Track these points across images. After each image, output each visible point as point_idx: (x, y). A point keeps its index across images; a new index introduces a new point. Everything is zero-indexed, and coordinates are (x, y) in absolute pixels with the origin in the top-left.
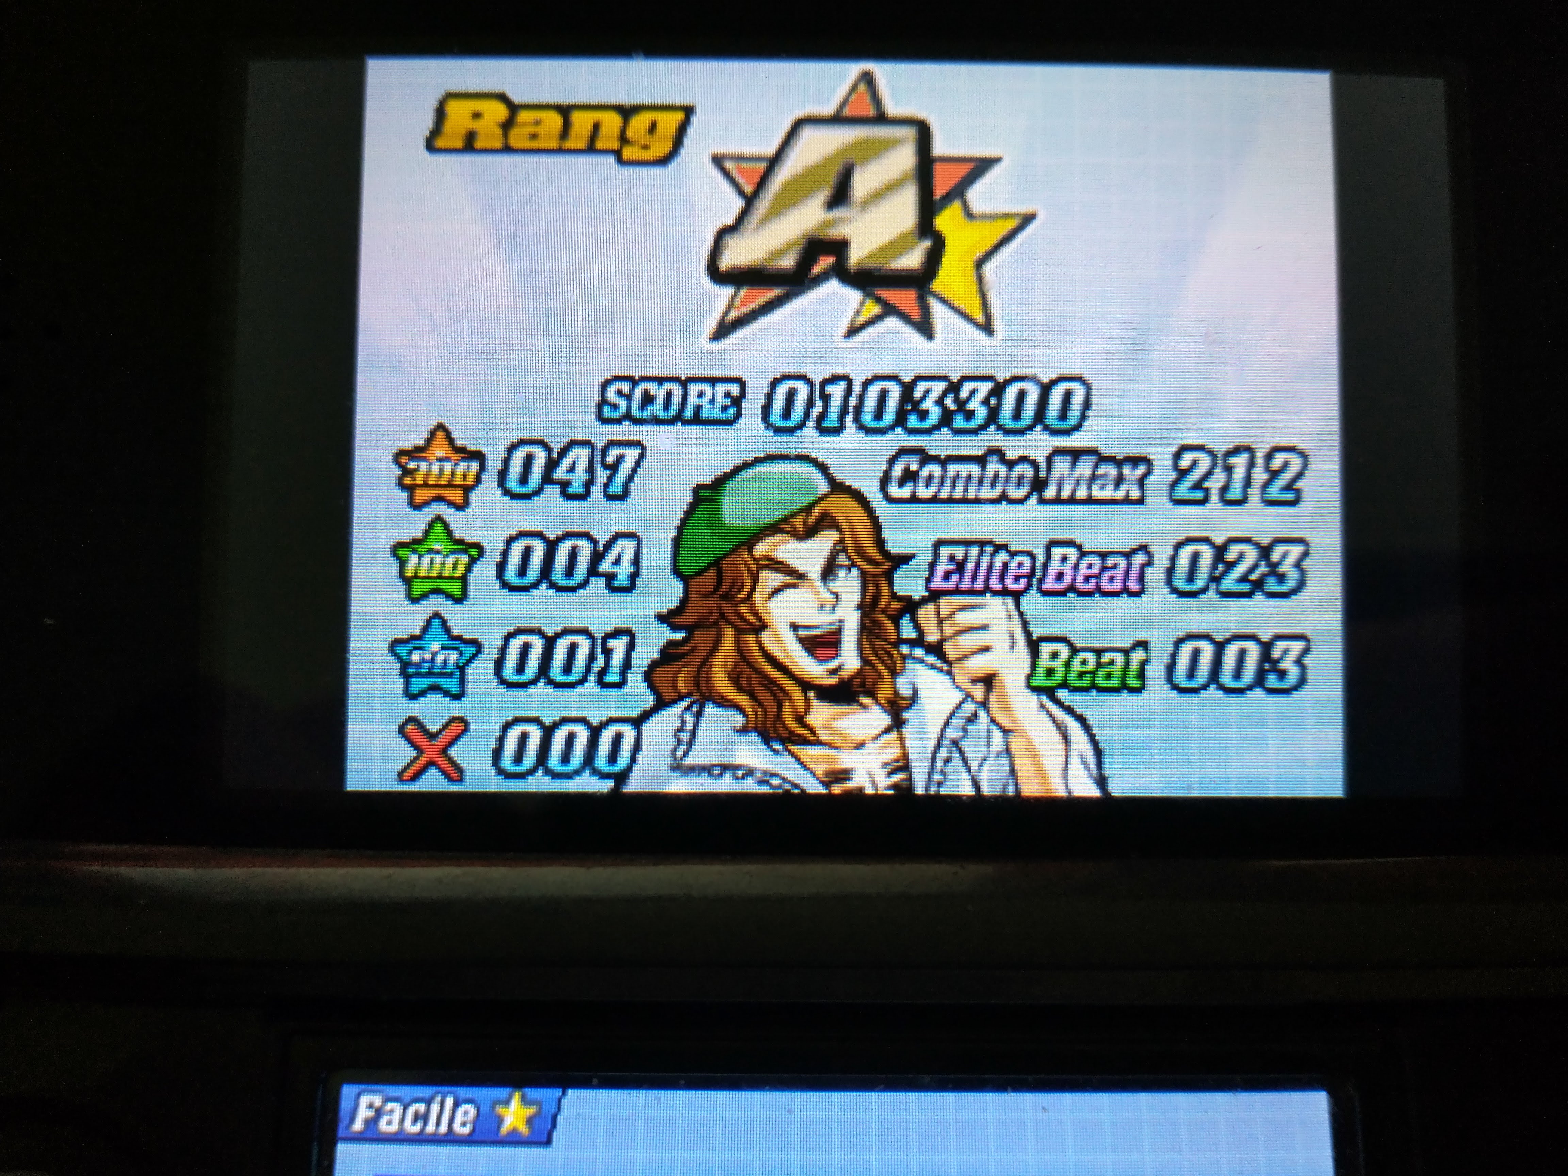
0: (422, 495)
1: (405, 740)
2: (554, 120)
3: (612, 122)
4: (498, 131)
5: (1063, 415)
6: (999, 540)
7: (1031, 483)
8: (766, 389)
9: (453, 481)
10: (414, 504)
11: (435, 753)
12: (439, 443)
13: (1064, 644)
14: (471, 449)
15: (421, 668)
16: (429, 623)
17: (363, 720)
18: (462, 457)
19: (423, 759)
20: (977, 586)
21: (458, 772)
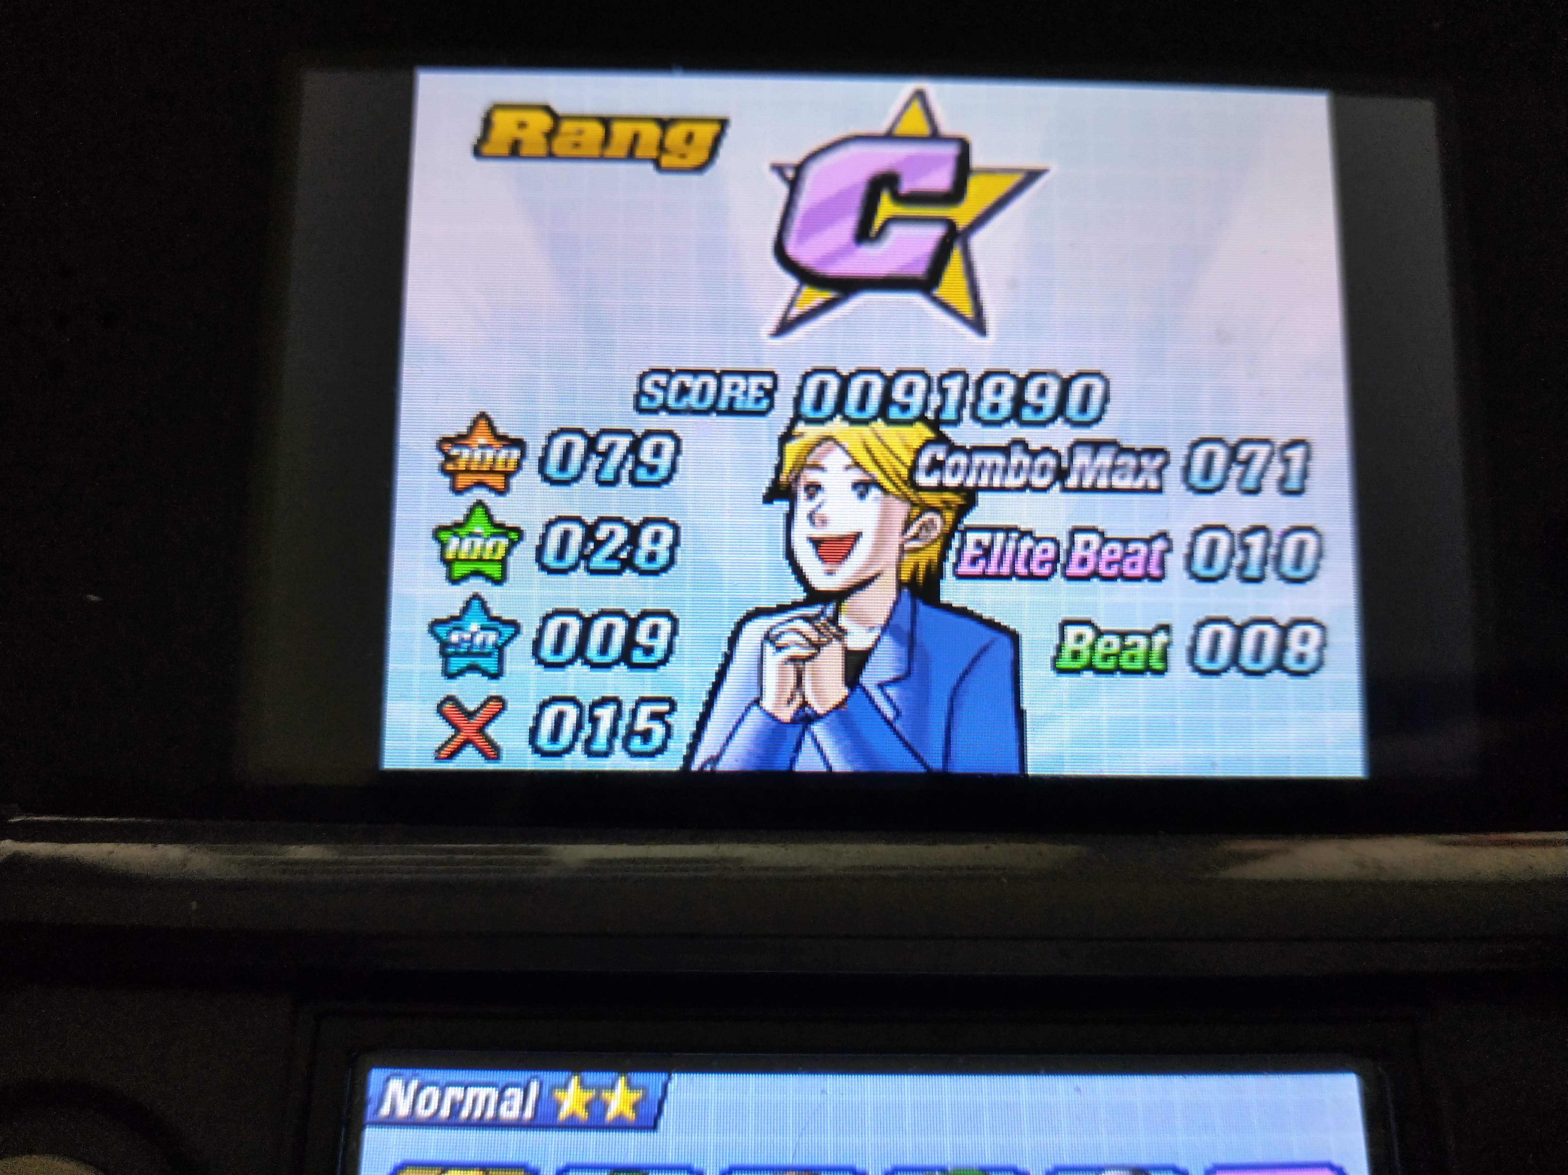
0: (463, 480)
1: (443, 718)
2: (596, 131)
3: (650, 132)
4: (542, 140)
5: (1084, 408)
6: (1023, 527)
7: (1054, 474)
8: (798, 381)
9: (495, 468)
10: (456, 489)
11: (472, 731)
12: (481, 431)
13: (1088, 627)
14: (514, 437)
15: (460, 647)
16: (468, 605)
17: (403, 697)
18: (504, 445)
19: (460, 738)
20: (1004, 571)
21: (495, 750)
